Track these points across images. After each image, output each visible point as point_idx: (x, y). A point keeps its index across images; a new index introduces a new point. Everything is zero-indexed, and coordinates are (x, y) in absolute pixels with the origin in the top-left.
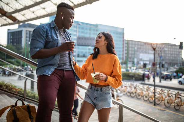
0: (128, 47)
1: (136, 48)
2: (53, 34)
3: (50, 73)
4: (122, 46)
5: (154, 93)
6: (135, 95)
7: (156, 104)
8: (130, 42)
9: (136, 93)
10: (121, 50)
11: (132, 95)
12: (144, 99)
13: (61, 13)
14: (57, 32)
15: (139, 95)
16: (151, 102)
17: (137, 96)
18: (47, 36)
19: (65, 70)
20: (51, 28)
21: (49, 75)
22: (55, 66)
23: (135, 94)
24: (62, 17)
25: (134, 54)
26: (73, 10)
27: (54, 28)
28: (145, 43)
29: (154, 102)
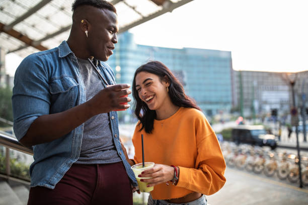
0: (241, 82)
1: (255, 83)
2: (66, 73)
3: (56, 180)
4: (229, 81)
5: (299, 164)
6: (263, 169)
7: (304, 186)
8: (244, 74)
9: (263, 164)
10: (229, 88)
11: (256, 169)
12: (279, 176)
13: (82, 21)
14: (75, 69)
15: (270, 169)
16: (293, 182)
17: (267, 170)
18: (51, 81)
19: (101, 165)
20: (59, 59)
21: (53, 187)
22: (72, 158)
23: (261, 168)
24: (86, 32)
25: (253, 94)
26: (113, 10)
27: (67, 59)
28: (271, 74)
29: (298, 182)
